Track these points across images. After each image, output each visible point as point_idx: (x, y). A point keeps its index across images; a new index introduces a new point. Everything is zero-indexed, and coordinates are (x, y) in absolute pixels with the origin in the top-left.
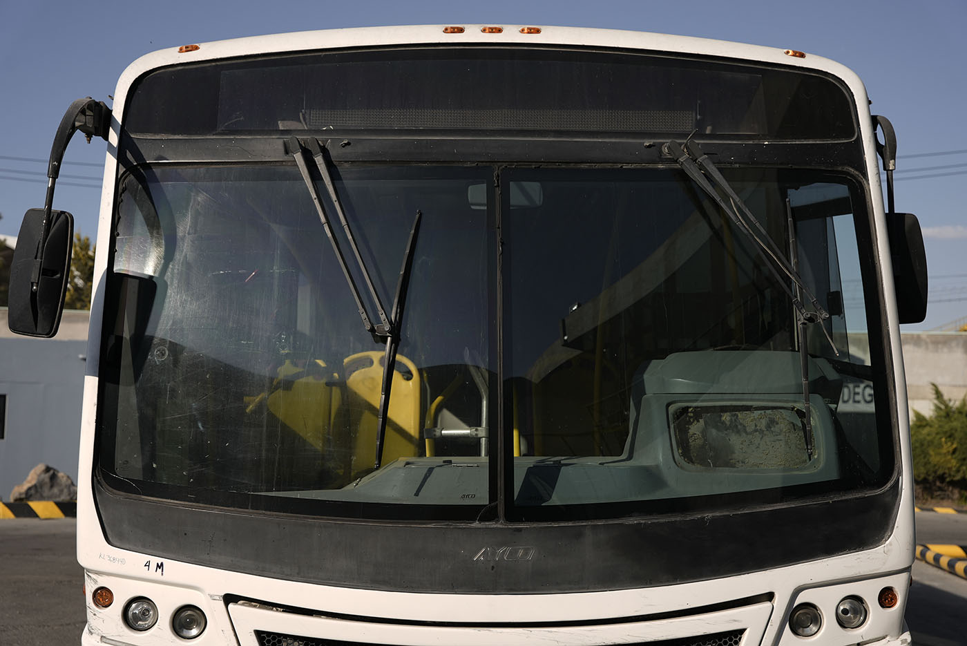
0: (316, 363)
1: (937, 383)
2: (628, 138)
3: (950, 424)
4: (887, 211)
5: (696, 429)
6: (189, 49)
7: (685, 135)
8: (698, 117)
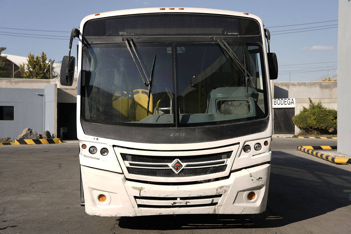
0: (124, 92)
1: (310, 98)
2: (205, 36)
3: (314, 110)
4: (268, 52)
5: (223, 106)
6: (97, 15)
7: (219, 35)
8: (223, 29)
